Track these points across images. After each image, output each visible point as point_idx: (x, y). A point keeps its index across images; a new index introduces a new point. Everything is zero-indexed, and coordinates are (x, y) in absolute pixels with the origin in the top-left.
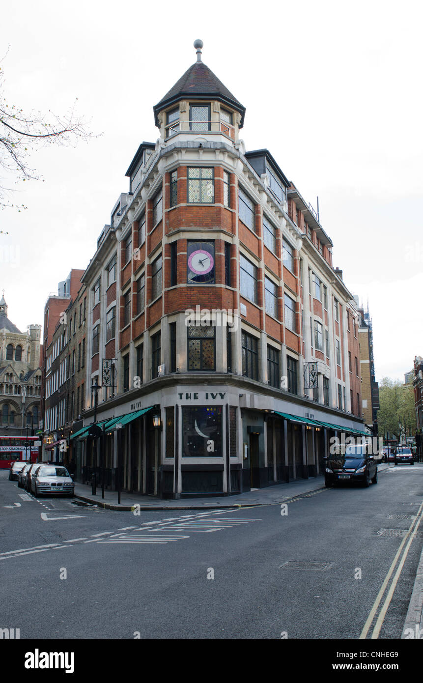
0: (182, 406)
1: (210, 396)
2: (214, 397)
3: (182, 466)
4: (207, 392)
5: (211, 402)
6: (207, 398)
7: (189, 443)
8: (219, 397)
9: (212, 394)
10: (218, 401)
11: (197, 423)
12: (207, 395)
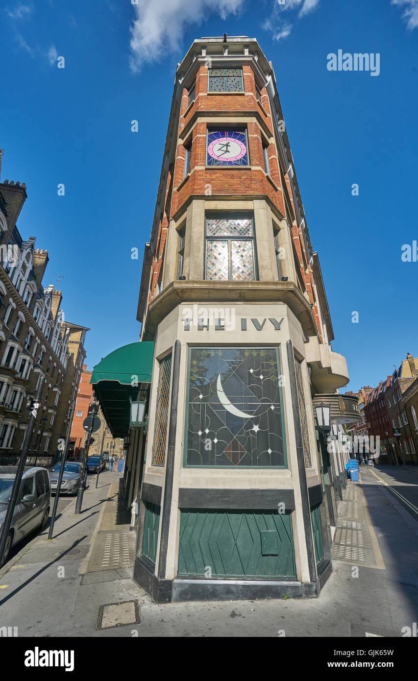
0: (190, 345)
1: (250, 325)
2: (259, 328)
3: (182, 491)
4: (244, 317)
5: (252, 336)
6: (244, 329)
7: (203, 430)
8: (269, 326)
9: (254, 321)
10: (268, 335)
11: (222, 382)
12: (244, 321)
